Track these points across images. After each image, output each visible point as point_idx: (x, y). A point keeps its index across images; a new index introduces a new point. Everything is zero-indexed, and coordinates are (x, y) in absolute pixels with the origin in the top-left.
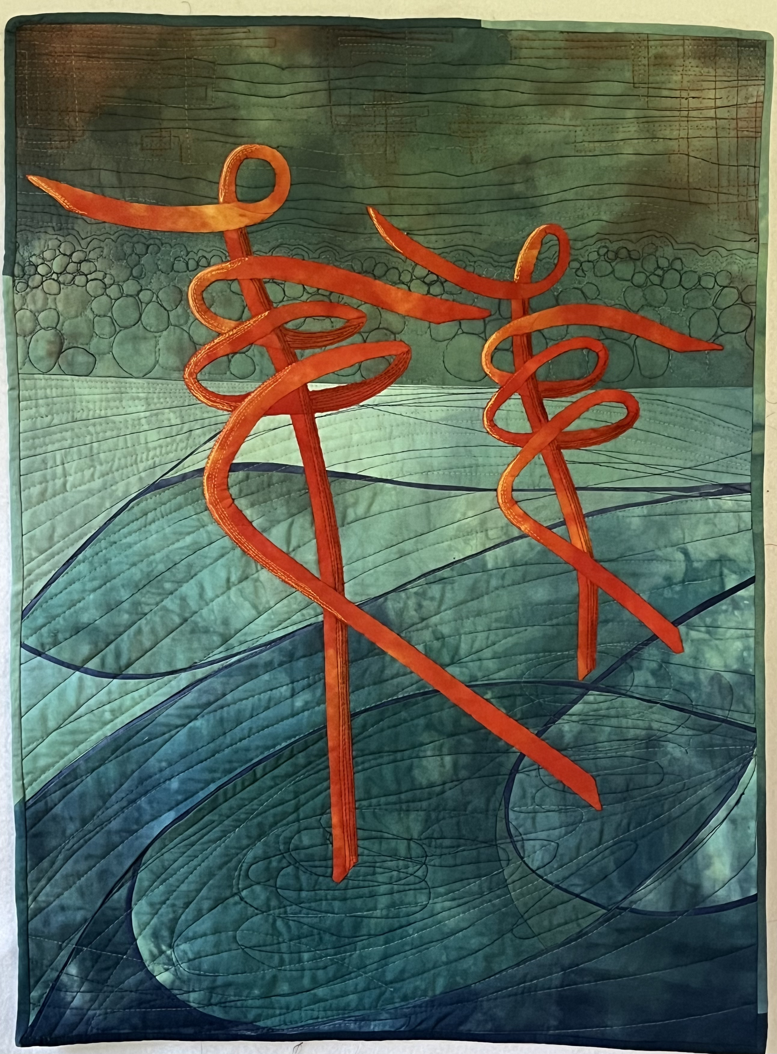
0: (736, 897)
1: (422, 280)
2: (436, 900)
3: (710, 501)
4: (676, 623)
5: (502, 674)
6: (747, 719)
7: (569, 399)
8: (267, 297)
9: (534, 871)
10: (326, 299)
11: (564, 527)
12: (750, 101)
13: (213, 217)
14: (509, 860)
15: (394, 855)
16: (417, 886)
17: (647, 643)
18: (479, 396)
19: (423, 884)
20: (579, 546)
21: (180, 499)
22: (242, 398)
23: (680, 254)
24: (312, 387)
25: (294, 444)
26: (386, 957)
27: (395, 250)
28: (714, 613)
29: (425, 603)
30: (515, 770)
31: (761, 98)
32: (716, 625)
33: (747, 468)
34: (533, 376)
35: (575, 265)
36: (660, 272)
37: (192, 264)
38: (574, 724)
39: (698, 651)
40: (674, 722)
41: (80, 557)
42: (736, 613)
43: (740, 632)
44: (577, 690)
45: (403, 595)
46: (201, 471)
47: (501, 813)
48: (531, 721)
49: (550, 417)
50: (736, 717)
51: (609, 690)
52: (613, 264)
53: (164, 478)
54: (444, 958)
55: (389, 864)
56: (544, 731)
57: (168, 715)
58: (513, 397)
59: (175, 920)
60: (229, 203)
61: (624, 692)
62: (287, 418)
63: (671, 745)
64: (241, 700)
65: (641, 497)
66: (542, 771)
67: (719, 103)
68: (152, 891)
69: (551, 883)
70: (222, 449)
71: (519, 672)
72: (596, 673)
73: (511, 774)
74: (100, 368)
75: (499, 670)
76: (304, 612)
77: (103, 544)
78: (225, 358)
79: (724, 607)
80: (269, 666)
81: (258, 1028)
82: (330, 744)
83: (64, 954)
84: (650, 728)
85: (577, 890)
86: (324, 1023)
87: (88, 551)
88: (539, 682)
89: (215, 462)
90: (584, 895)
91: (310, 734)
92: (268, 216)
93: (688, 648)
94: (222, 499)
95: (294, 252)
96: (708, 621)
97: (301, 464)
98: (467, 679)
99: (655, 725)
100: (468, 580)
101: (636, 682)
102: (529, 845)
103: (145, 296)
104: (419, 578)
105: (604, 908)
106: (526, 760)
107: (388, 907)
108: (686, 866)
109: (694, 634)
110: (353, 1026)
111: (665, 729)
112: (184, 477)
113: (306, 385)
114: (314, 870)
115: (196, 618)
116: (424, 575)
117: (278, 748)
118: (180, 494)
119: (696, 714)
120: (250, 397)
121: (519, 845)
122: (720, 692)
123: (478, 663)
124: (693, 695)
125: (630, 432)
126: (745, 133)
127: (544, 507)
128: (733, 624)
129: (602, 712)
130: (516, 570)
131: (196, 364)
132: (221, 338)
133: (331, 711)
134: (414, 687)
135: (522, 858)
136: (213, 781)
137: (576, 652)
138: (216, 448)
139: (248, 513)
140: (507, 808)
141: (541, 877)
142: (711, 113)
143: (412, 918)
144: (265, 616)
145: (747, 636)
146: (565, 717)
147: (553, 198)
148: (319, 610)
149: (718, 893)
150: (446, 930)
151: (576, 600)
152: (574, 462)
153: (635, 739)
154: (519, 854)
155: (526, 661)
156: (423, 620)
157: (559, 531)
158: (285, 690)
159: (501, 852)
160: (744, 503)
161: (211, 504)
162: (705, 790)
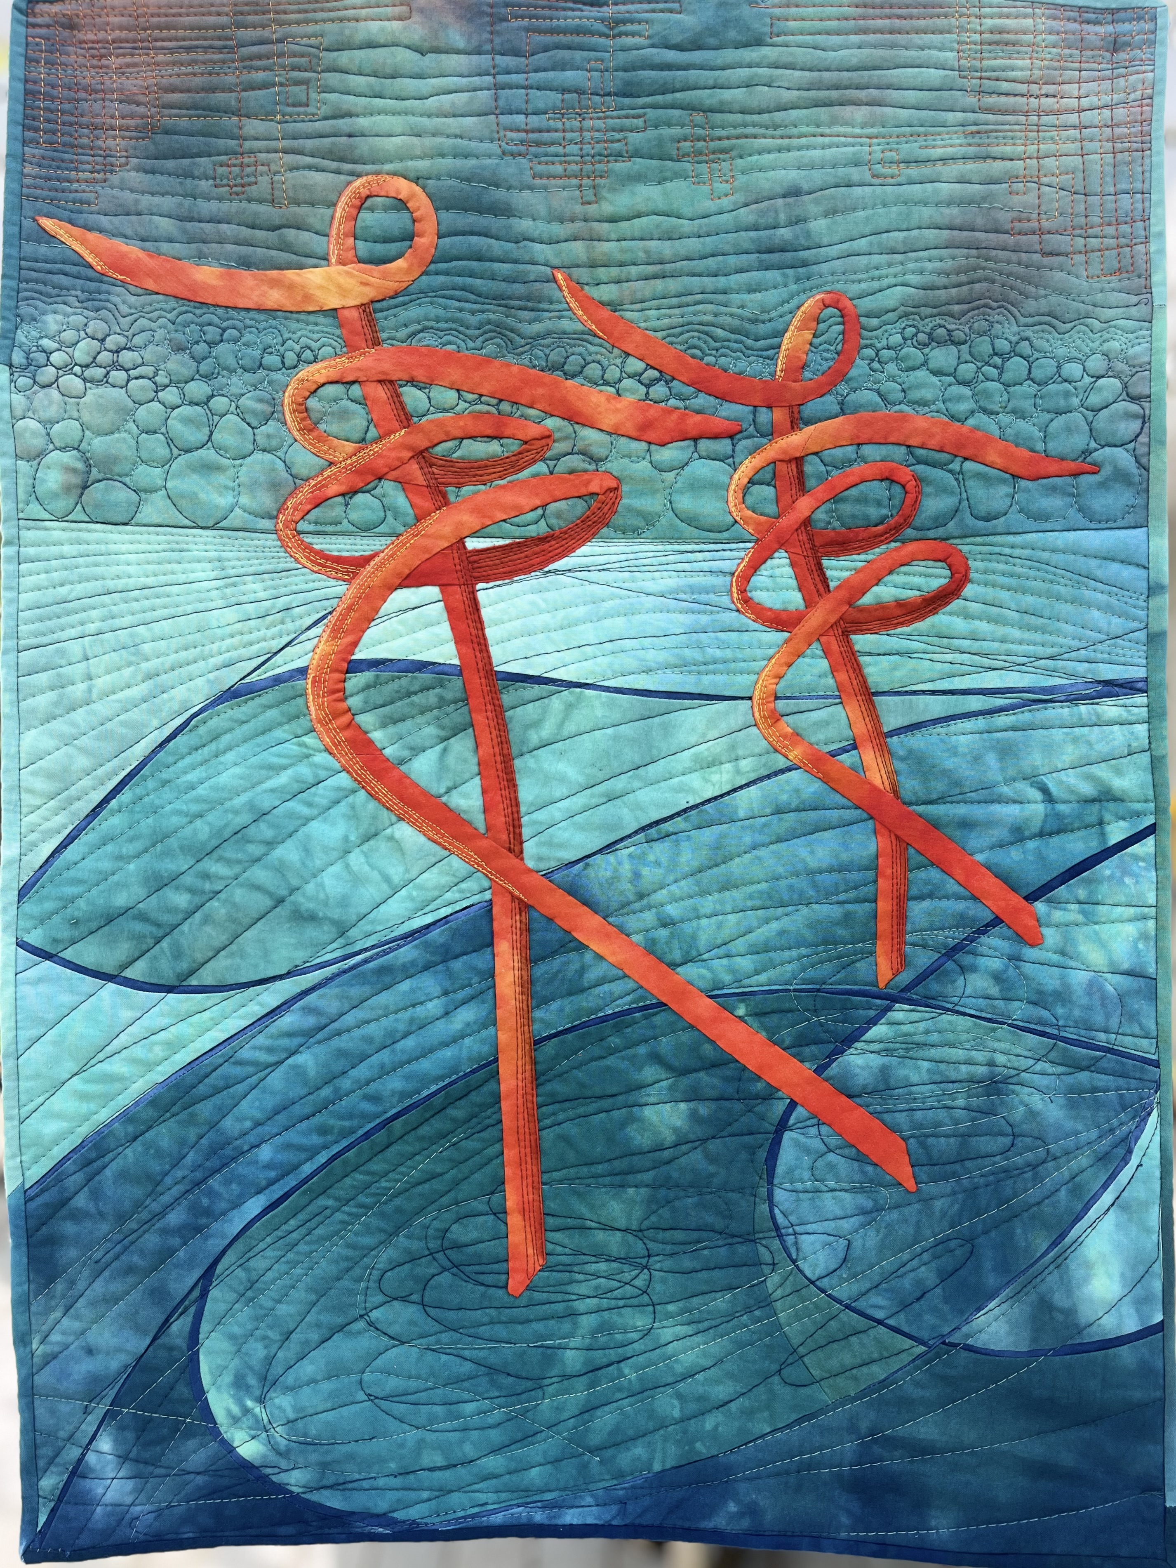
0: (1131, 1326)
1: (637, 376)
2: (665, 1323)
3: (1082, 708)
4: (1032, 897)
5: (763, 978)
6: (1145, 1047)
7: (863, 557)
8: (402, 406)
9: (812, 1282)
10: (493, 410)
11: (854, 752)
12: (1132, 97)
13: (321, 287)
14: (774, 1264)
15: (600, 1255)
16: (635, 1301)
17: (984, 929)
18: (727, 554)
19: (645, 1298)
20: (878, 782)
21: (272, 714)
22: (365, 561)
23: (1029, 333)
24: (472, 544)
25: (445, 630)
26: (589, 1410)
27: (595, 335)
28: (1089, 881)
29: (645, 871)
30: (782, 1126)
31: (1149, 91)
32: (1094, 900)
33: (1138, 655)
34: (807, 522)
35: (869, 352)
36: (997, 360)
37: (291, 358)
38: (873, 1056)
39: (1067, 939)
40: (1029, 1054)
41: (114, 803)
42: (1127, 880)
43: (1132, 910)
44: (878, 1002)
45: (611, 858)
46: (302, 672)
47: (763, 1191)
48: (807, 1051)
49: (833, 585)
50: (1128, 1043)
51: (928, 1002)
52: (926, 351)
53: (247, 680)
54: (676, 1414)
55: (593, 1268)
56: (828, 1065)
57: (254, 1048)
58: (776, 555)
59: (269, 1361)
60: (344, 264)
61: (950, 1006)
62: (432, 592)
63: (1026, 1090)
64: (368, 1022)
65: (975, 703)
66: (824, 1129)
67: (1085, 102)
68: (233, 1316)
69: (839, 1302)
70: (335, 638)
71: (788, 975)
72: (905, 978)
73: (776, 1132)
74: (148, 513)
75: (757, 973)
76: (463, 885)
77: (151, 784)
78: (340, 499)
79: (1108, 872)
80: (408, 971)
81: (396, 1522)
82: (503, 1087)
83: (93, 1420)
84: (991, 1064)
85: (880, 1315)
86: (495, 1512)
87: (126, 796)
88: (818, 990)
89: (324, 657)
90: (891, 1322)
91: (473, 1072)
92: (405, 285)
93: (1050, 936)
94: (336, 715)
95: (444, 340)
96: (1082, 894)
97: (456, 662)
98: (709, 986)
99: (1001, 1059)
100: (708, 835)
101: (968, 991)
102: (806, 1241)
103: (219, 403)
104: (636, 832)
105: (922, 1343)
106: (800, 1112)
107: (594, 1333)
108: (1052, 1279)
109: (1058, 915)
110: (539, 1517)
111: (1016, 1065)
112: (277, 680)
113: (461, 541)
114: (481, 1278)
115: (297, 897)
116: (643, 829)
117: (425, 1093)
118: (270, 707)
119: (1065, 1040)
120: (377, 559)
121: (790, 1239)
122: (1103, 1005)
123: (725, 961)
124: (1060, 1011)
125: (956, 604)
126: (1127, 145)
127: (824, 724)
128: (1122, 899)
129: (917, 1039)
130: (781, 820)
131: (295, 509)
132: (334, 469)
133: (503, 1037)
134: (629, 998)
135: (794, 1262)
136: (326, 1147)
137: (874, 944)
138: (325, 636)
139: (377, 736)
140: (770, 1182)
141: (823, 1291)
142: (1073, 118)
143: (629, 1350)
144: (403, 892)
145: (1145, 918)
146: (858, 1045)
147: (834, 251)
148: (486, 883)
149: (1102, 1321)
150: (679, 1369)
151: (873, 866)
152: (870, 654)
153: (972, 1080)
154: (790, 1256)
155: (800, 958)
156: (641, 896)
157: (847, 759)
158: (434, 1007)
159: (762, 1250)
160: (1136, 710)
161: (320, 722)
162: (1083, 1160)
